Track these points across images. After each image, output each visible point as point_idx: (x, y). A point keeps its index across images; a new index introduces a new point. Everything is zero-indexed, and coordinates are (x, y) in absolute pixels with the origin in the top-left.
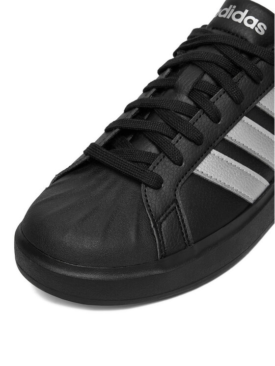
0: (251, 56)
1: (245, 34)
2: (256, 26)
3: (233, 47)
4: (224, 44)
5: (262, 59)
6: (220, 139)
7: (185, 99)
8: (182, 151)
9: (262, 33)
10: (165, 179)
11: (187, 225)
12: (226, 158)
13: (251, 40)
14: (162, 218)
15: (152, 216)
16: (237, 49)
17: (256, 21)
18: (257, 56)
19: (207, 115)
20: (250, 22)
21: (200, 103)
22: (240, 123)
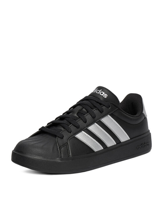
0: (101, 104)
1: (99, 97)
2: (104, 95)
3: (94, 100)
4: (91, 100)
5: (104, 106)
6: (86, 128)
7: (76, 115)
8: (72, 129)
9: (106, 97)
10: (64, 136)
11: (70, 150)
12: (87, 135)
13: (101, 99)
14: (62, 147)
15: (59, 145)
16: (95, 101)
17: (104, 93)
18: (102, 104)
19: (82, 120)
20: (102, 93)
21: (80, 116)
22: (94, 125)
